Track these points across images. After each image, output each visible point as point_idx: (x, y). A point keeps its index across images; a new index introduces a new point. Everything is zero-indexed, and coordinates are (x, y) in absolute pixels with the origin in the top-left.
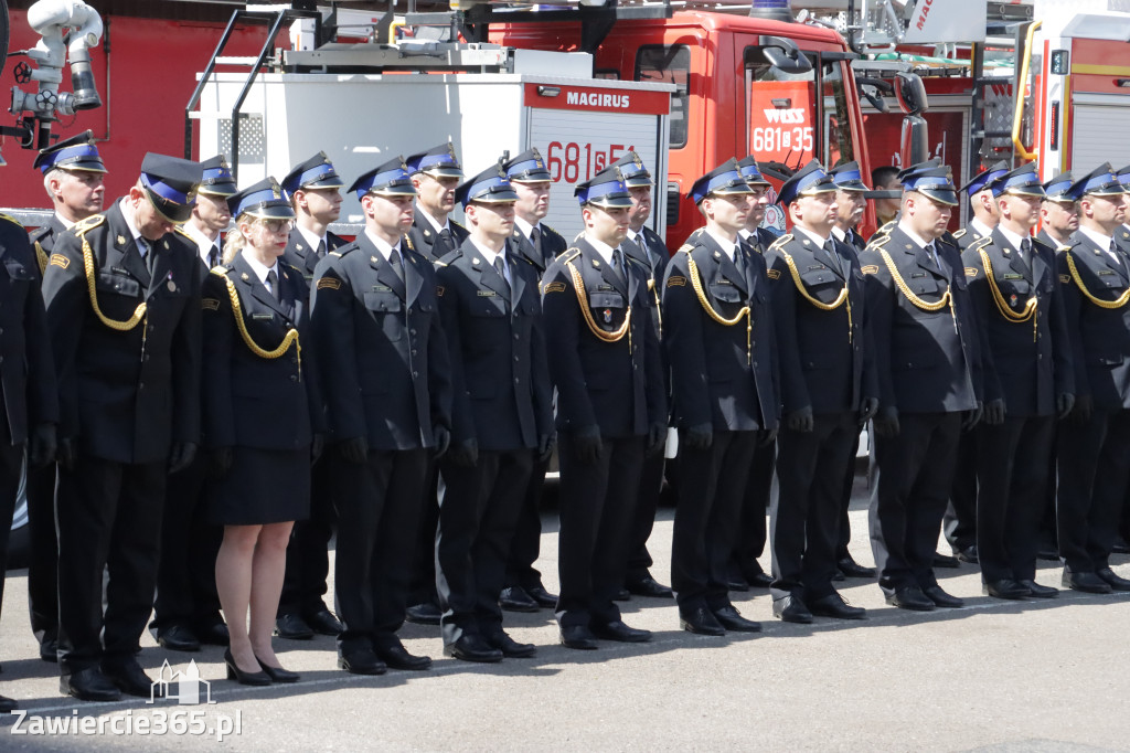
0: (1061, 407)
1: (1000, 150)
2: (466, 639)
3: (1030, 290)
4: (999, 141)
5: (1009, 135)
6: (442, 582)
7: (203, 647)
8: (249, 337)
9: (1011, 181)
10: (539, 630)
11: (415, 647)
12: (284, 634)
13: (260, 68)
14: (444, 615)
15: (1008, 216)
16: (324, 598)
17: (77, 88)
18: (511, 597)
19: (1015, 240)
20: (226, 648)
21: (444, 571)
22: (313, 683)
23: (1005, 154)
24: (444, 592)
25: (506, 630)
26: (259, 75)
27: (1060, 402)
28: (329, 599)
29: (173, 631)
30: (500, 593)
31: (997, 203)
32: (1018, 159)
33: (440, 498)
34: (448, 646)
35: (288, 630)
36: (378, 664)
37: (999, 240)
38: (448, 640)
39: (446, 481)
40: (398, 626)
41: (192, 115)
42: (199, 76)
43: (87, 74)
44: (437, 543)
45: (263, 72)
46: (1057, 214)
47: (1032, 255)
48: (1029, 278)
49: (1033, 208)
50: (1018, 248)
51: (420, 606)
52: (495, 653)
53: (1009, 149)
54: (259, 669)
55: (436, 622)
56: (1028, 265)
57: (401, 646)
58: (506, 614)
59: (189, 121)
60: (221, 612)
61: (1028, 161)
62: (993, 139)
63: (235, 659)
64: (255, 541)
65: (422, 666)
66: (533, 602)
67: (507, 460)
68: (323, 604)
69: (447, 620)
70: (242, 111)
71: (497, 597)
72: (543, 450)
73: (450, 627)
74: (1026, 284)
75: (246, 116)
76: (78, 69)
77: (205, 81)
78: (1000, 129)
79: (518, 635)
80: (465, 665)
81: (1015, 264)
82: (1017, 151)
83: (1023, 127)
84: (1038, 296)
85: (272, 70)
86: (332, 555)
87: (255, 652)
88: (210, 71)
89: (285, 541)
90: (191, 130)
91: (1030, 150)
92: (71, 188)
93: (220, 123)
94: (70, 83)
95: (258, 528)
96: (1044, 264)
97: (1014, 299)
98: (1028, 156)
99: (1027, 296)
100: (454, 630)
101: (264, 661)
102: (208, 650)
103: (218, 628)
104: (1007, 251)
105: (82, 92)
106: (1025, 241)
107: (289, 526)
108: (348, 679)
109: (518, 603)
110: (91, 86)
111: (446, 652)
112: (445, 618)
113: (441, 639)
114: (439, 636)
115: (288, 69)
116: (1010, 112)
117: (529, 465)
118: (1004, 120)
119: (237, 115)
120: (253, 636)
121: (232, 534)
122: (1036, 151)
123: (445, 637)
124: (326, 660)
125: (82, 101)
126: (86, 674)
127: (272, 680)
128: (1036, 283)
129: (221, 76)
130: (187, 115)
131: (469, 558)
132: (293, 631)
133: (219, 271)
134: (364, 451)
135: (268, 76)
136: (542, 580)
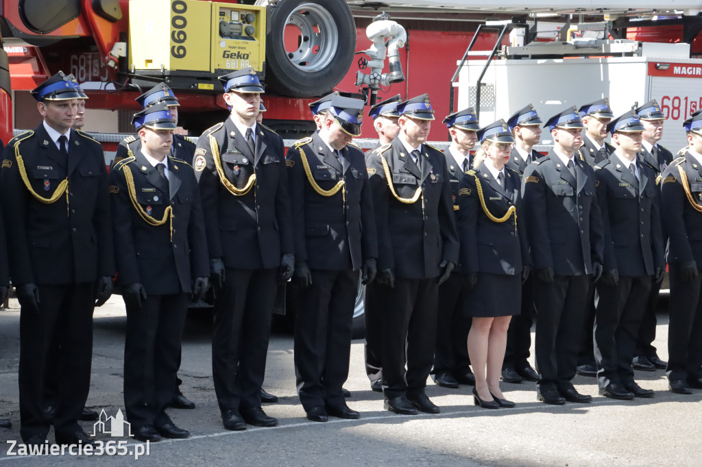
2: (612, 386)
6: (597, 352)
7: (460, 386)
8: (487, 210)
10: (655, 382)
11: (582, 389)
12: (506, 380)
13: (493, 57)
14: (599, 372)
16: (528, 360)
17: (392, 71)
18: (639, 362)
20: (473, 387)
21: (599, 346)
22: (523, 408)
24: (599, 358)
25: (636, 381)
26: (493, 61)
28: (532, 360)
29: (443, 376)
30: (632, 360)
33: (596, 303)
34: (601, 390)
35: (508, 377)
36: (560, 399)
38: (602, 386)
39: (599, 293)
40: (571, 377)
41: (454, 85)
42: (459, 62)
43: (397, 63)
44: (594, 330)
45: (495, 59)
51: (584, 366)
52: (629, 394)
54: (492, 399)
55: (594, 375)
57: (573, 389)
58: (636, 372)
59: (453, 88)
60: (471, 367)
63: (479, 393)
64: (490, 327)
65: (587, 400)
66: (651, 364)
67: (636, 282)
68: (528, 363)
69: (601, 375)
70: (482, 82)
71: (630, 362)
72: (658, 276)
73: (602, 378)
75: (485, 84)
76: (393, 60)
77: (462, 65)
79: (643, 384)
80: (612, 401)
85: (500, 58)
86: (533, 335)
87: (489, 389)
88: (465, 59)
89: (507, 327)
90: (453, 93)
92: (388, 127)
93: (470, 89)
94: (388, 68)
95: (491, 319)
100: (605, 380)
101: (495, 395)
102: (463, 387)
103: (469, 375)
105: (394, 73)
107: (509, 318)
108: (543, 407)
109: (643, 366)
110: (399, 70)
111: (600, 393)
112: (599, 373)
113: (597, 386)
114: (596, 383)
115: (509, 57)
117: (649, 286)
119: (479, 84)
120: (489, 380)
121: (477, 322)
123: (600, 384)
124: (530, 396)
125: (395, 78)
126: (398, 400)
127: (498, 406)
129: (471, 62)
130: (451, 85)
131: (614, 339)
132: (510, 378)
133: (471, 173)
134: (552, 276)
135: (497, 61)
136: (657, 352)
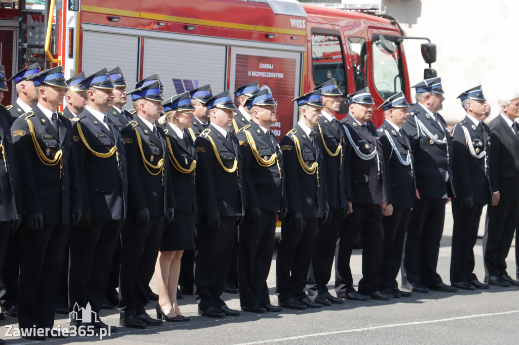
0: (74, 219)
1: (37, 56)
3: (58, 146)
4: (36, 50)
5: (43, 47)
9: (49, 78)
15: (45, 99)
19: (49, 114)
23: (40, 59)
27: (74, 215)
31: (37, 90)
32: (48, 62)
37: (39, 114)
46: (77, 98)
47: (58, 124)
48: (57, 138)
49: (60, 95)
50: (50, 120)
53: (43, 55)
56: (56, 130)
61: (55, 65)
62: (33, 49)
74: (55, 142)
78: (37, 43)
81: (49, 129)
82: (48, 57)
83: (52, 43)
84: (63, 150)
91: (56, 57)
96: (65, 129)
97: (48, 151)
98: (54, 61)
99: (55, 150)
104: (44, 121)
106: (54, 115)
116: (44, 33)
118: (40, 37)
122: (60, 58)
128: (61, 142)
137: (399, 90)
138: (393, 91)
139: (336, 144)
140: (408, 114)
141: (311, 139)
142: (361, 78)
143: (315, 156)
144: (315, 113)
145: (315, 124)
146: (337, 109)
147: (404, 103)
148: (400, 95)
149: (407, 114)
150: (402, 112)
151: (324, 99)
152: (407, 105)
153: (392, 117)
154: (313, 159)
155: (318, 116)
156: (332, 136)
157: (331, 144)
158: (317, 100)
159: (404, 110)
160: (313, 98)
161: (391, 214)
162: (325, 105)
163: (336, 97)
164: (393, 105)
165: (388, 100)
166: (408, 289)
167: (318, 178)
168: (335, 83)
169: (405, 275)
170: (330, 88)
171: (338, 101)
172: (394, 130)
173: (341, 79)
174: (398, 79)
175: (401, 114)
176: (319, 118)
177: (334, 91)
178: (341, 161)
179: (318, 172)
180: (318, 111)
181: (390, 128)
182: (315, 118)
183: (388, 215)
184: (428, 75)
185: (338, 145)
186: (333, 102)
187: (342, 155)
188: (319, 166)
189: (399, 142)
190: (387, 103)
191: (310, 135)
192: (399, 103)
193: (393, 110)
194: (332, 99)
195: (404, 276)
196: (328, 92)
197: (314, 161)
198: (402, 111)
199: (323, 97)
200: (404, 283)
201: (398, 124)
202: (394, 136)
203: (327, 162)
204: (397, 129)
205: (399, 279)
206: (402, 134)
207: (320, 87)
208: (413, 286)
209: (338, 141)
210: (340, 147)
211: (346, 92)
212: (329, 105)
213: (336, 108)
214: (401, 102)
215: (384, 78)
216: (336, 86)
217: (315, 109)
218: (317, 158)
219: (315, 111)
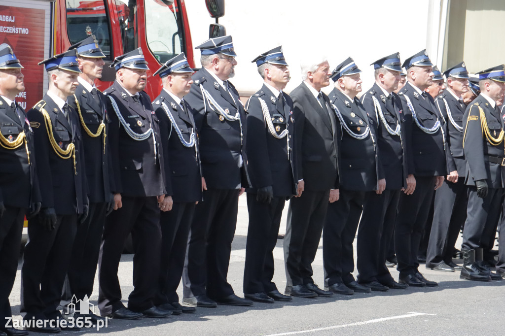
137: (178, 51)
138: (171, 52)
139: (98, 121)
140: (191, 81)
141: (65, 114)
142: (130, 36)
143: (70, 136)
144: (69, 80)
145: (70, 93)
146: (99, 76)
147: (186, 68)
148: (181, 58)
149: (189, 82)
150: (184, 80)
151: (82, 63)
152: (189, 70)
153: (171, 85)
154: (68, 139)
155: (73, 84)
156: (92, 111)
157: (91, 121)
158: (71, 63)
159: (187, 77)
160: (65, 61)
161: (171, 208)
162: (82, 70)
163: (98, 59)
164: (172, 71)
165: (165, 64)
166: (192, 303)
167: (75, 163)
168: (96, 41)
169: (189, 286)
170: (89, 48)
171: (99, 65)
172: (175, 102)
173: (104, 37)
174: (177, 37)
175: (183, 82)
176: (74, 86)
177: (95, 52)
178: (105, 144)
179: (74, 156)
180: (73, 77)
181: (168, 100)
182: (70, 86)
183: (167, 210)
184: (215, 33)
185: (100, 123)
186: (93, 67)
187: (105, 135)
188: (76, 148)
189: (180, 118)
190: (165, 67)
191: (64, 108)
192: (179, 68)
193: (172, 76)
194: (91, 63)
195: (186, 287)
196: (87, 53)
197: (70, 142)
198: (183, 78)
199: (79, 59)
200: (186, 296)
201: (179, 94)
202: (174, 110)
203: (85, 144)
204: (178, 101)
205: (180, 291)
206: (183, 108)
207: (77, 47)
208: (197, 299)
209: (100, 118)
210: (103, 125)
211: (111, 53)
212: (87, 69)
213: (97, 73)
214: (183, 67)
215: (160, 36)
216: (97, 46)
217: (69, 75)
218: (73, 138)
219: (69, 77)
